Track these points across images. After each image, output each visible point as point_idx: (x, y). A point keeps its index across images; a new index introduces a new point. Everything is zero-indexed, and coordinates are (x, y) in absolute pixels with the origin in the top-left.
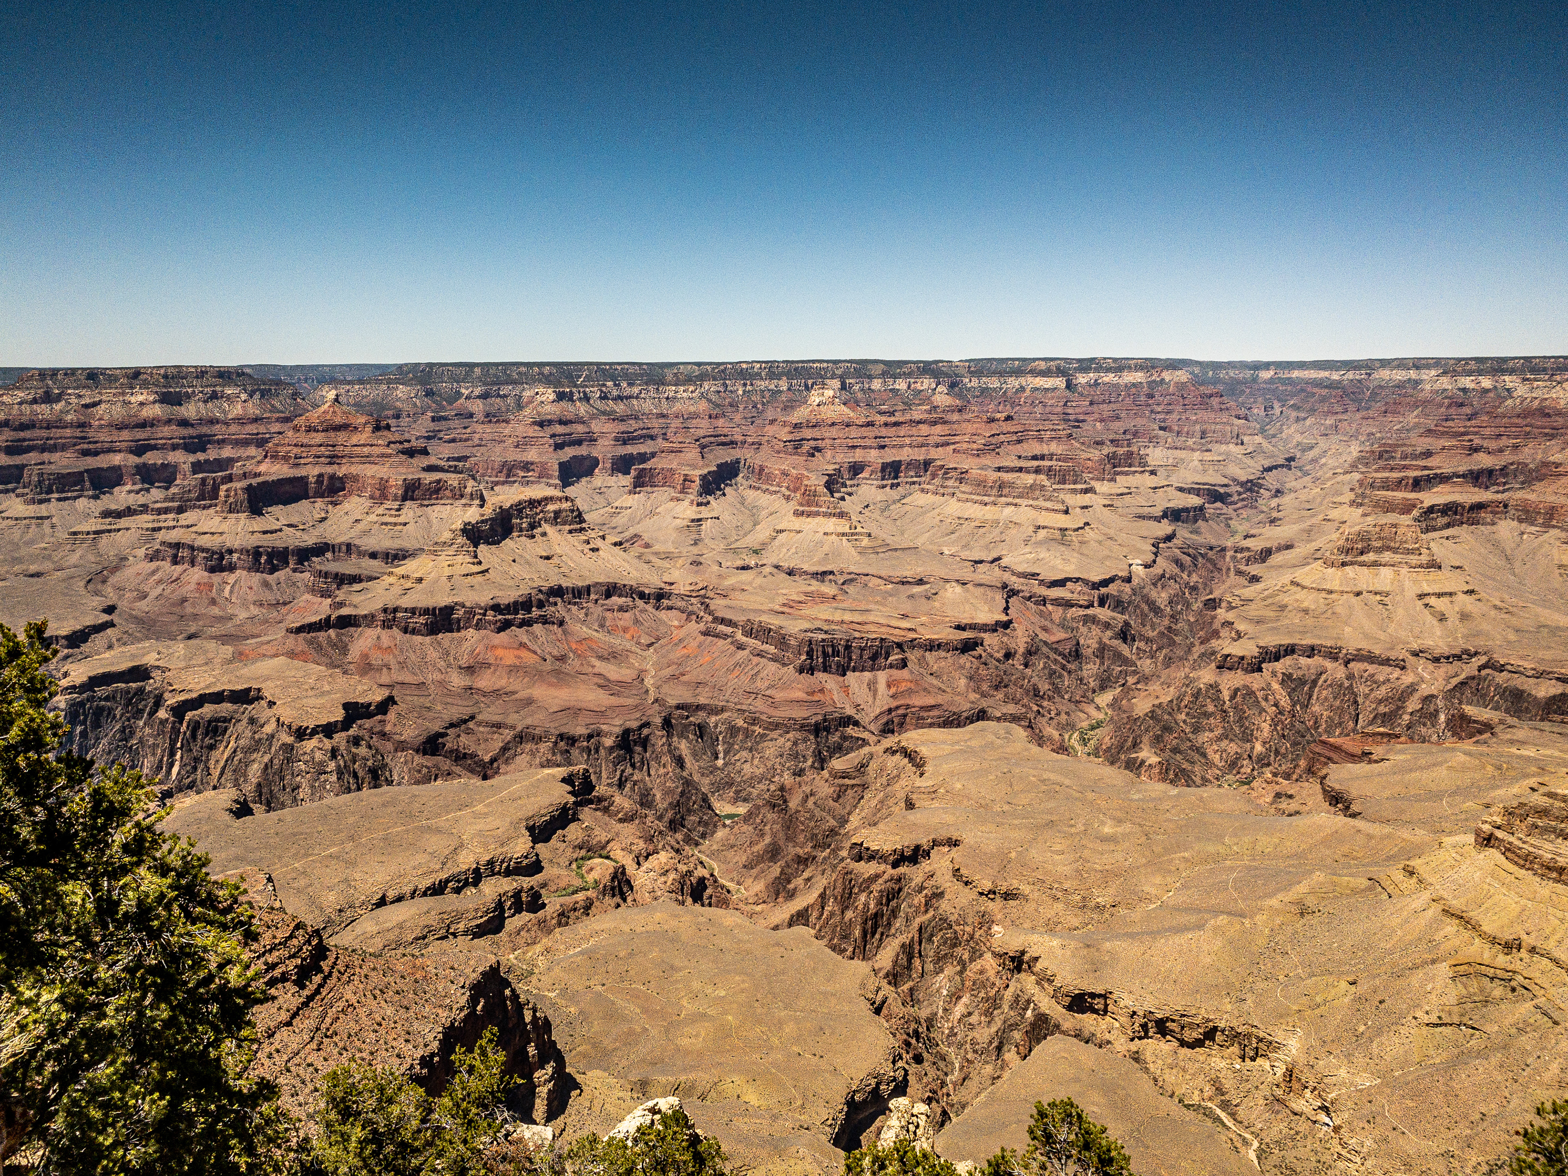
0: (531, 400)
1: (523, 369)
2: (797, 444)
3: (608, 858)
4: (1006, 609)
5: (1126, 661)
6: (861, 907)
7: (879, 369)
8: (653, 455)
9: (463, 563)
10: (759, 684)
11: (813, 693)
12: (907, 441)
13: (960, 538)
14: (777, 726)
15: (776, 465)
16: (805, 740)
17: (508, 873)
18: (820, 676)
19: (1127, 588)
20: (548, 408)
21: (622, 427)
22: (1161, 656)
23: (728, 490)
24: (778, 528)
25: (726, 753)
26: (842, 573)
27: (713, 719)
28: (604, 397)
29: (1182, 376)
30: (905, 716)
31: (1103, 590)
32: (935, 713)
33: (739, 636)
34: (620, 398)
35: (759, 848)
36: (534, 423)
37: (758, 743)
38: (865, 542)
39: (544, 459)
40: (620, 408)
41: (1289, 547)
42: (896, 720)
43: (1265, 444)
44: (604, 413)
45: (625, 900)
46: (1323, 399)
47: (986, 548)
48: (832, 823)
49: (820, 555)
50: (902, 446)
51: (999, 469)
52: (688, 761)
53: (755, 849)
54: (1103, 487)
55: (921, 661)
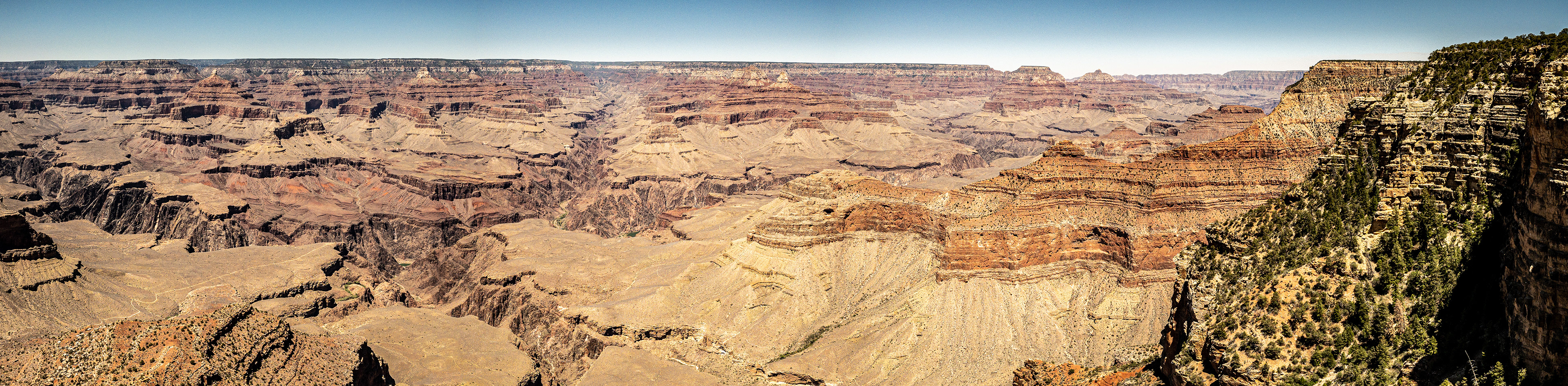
0: (292, 75)
1: (288, 61)
2: (413, 96)
3: (359, 284)
4: (519, 168)
5: (570, 188)
6: (489, 304)
7: (444, 63)
8: (347, 100)
9: (275, 147)
10: (412, 205)
11: (439, 209)
12: (462, 94)
13: (490, 137)
14: (424, 224)
15: (404, 105)
16: (437, 230)
17: (316, 289)
18: (442, 201)
19: (565, 157)
20: (301, 78)
21: (333, 87)
22: (584, 185)
23: (382, 115)
24: (408, 133)
25: (398, 236)
26: (440, 153)
27: (391, 221)
28: (324, 74)
29: (568, 67)
30: (482, 218)
31: (556, 158)
32: (496, 216)
33: (401, 182)
34: (331, 74)
35: (427, 279)
36: (295, 85)
37: (414, 232)
38: (449, 139)
39: (299, 101)
40: (331, 78)
41: (624, 137)
42: (478, 220)
43: (603, 95)
44: (325, 80)
45: (371, 303)
46: (622, 77)
47: (502, 141)
48: (462, 268)
49: (428, 146)
50: (459, 96)
51: (504, 106)
52: (381, 240)
53: (424, 280)
54: (546, 114)
55: (487, 192)
